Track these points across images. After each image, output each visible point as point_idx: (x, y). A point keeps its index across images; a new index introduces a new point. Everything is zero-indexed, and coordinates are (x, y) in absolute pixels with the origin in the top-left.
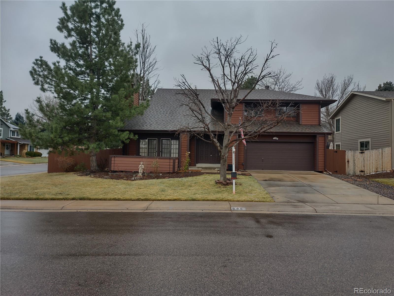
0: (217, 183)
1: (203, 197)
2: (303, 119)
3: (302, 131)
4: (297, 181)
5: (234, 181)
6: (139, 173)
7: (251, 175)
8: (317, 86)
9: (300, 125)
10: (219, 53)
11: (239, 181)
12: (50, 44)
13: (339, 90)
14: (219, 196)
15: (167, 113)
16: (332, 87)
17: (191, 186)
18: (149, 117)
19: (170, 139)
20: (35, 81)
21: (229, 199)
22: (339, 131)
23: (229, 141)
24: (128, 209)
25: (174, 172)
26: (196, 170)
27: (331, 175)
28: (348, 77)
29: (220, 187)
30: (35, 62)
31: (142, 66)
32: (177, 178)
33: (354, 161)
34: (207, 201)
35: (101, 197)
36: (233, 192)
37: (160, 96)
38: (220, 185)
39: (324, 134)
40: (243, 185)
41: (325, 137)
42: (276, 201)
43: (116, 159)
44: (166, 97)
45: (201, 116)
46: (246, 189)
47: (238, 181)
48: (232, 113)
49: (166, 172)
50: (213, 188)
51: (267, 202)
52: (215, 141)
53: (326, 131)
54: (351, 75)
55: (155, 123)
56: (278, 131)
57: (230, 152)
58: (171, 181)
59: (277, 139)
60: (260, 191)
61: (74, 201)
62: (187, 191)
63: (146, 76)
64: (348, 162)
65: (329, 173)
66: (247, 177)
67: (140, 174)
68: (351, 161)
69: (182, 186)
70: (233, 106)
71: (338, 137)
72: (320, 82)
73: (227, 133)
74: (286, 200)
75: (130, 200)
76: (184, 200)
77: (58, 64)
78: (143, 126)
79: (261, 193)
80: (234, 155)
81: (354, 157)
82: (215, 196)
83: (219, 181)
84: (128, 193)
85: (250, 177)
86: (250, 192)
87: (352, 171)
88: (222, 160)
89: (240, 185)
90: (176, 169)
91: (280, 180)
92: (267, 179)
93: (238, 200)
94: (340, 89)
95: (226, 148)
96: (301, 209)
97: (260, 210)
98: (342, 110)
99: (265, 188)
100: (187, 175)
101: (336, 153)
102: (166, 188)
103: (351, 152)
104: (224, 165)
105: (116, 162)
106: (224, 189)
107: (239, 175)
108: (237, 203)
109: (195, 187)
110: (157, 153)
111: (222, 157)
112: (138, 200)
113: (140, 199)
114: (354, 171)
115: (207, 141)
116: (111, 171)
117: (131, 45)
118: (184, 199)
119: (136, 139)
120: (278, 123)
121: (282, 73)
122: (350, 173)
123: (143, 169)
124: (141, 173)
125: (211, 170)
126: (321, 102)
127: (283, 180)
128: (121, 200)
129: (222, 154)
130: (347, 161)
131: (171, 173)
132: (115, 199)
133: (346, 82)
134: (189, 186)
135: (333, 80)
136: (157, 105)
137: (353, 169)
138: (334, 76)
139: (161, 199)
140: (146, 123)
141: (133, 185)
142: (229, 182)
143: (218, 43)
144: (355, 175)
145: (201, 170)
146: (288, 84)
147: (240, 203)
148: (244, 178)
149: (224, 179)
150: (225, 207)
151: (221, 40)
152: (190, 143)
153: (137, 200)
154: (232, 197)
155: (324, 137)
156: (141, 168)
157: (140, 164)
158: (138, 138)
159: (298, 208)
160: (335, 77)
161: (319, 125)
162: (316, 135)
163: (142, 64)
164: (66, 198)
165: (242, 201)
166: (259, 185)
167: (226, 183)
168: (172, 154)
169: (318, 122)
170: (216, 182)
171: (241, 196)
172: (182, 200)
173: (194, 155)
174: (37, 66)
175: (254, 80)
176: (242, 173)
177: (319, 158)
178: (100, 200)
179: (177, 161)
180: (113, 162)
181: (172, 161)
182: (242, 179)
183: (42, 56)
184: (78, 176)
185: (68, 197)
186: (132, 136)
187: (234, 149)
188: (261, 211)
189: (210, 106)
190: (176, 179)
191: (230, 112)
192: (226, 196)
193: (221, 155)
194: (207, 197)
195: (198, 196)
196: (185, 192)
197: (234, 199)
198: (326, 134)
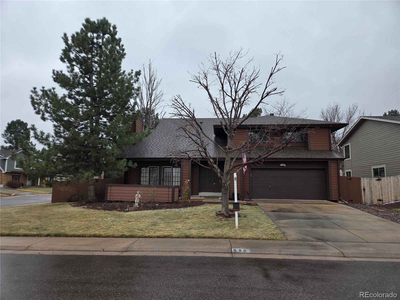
0: (218, 215)
1: (199, 233)
2: (312, 145)
3: (312, 156)
4: (311, 213)
5: (236, 213)
6: (135, 203)
7: (257, 205)
8: (322, 115)
9: (309, 150)
10: (218, 70)
11: (244, 212)
12: (52, 74)
13: (344, 118)
14: (218, 231)
15: (169, 141)
16: (337, 115)
17: (188, 218)
18: (152, 145)
19: (172, 167)
20: (36, 111)
21: (230, 235)
22: (349, 157)
23: (231, 167)
24: (104, 250)
25: (173, 202)
26: (197, 199)
27: (347, 204)
28: (353, 105)
29: (221, 220)
30: (33, 90)
31: (149, 98)
32: (175, 208)
33: (371, 188)
34: (203, 238)
35: (80, 232)
36: (235, 227)
37: (164, 125)
38: (221, 217)
39: (337, 159)
40: (248, 217)
41: (338, 163)
42: (289, 238)
43: (113, 188)
44: (170, 126)
45: (199, 140)
46: (251, 222)
47: (242, 212)
48: (234, 135)
49: (165, 202)
50: (212, 221)
51: (277, 240)
52: (215, 167)
53: (337, 156)
54: (356, 104)
55: (156, 151)
56: (285, 157)
57: (232, 178)
58: (167, 213)
59: (285, 165)
60: (268, 225)
61: (49, 238)
62: (182, 225)
63: (152, 108)
64: (364, 190)
65: (345, 202)
66: (253, 207)
67: (136, 205)
68: (367, 189)
69: (178, 219)
70: (234, 127)
71: (347, 164)
72: (325, 111)
73: (228, 159)
74: (300, 236)
75: (112, 237)
76: (175, 238)
77: (54, 90)
78: (144, 154)
79: (269, 227)
80: (235, 182)
81: (370, 185)
82: (213, 231)
83: (221, 213)
84: (113, 228)
85: (256, 207)
86: (257, 226)
87: (368, 200)
88: (223, 189)
89: (245, 217)
90: (176, 199)
91: (290, 211)
92: (276, 209)
93: (242, 237)
94: (346, 118)
95: (227, 174)
96: (323, 251)
97: (269, 253)
98: (351, 136)
99: (275, 221)
100: (186, 205)
101: (350, 180)
102: (159, 221)
103: (367, 179)
104: (225, 194)
105: (112, 191)
106: (226, 222)
107: (244, 204)
108: (240, 241)
109: (192, 220)
110: (158, 181)
111: (223, 185)
112: (122, 236)
113: (124, 235)
114: (371, 200)
115: (206, 167)
116: (107, 201)
117: (132, 73)
118: (175, 236)
119: (135, 167)
120: (287, 144)
121: (286, 103)
122: (367, 202)
123: (139, 198)
124: (137, 203)
125: (214, 199)
126: (331, 126)
127: (294, 211)
128: (103, 237)
129: (223, 182)
130: (362, 189)
131: (170, 203)
132: (95, 236)
133: (351, 110)
134: (185, 219)
135: (338, 109)
136: (160, 134)
137: (370, 198)
138: (338, 104)
139: (149, 235)
140: (147, 151)
141: (123, 217)
142: (232, 214)
143: (216, 58)
144: (372, 205)
145: (204, 199)
146: (292, 114)
147: (243, 242)
148: (249, 208)
149: (226, 211)
150: (225, 248)
151: (219, 55)
152: (191, 171)
153: (120, 236)
154: (234, 234)
155: (336, 163)
156: (137, 198)
157: (137, 194)
158: (137, 166)
159: (320, 250)
160: (340, 106)
161: (330, 150)
162: (328, 161)
163: (149, 96)
164: (40, 234)
165: (247, 239)
166: (267, 217)
167: (228, 215)
168: (174, 183)
169: (329, 147)
170: (216, 213)
171: (245, 231)
172: (173, 237)
173: (197, 183)
174: (35, 94)
175: (259, 111)
176: (247, 203)
177: (332, 186)
178: (78, 237)
179: (177, 190)
180: (109, 191)
181: (171, 190)
182: (246, 209)
183: (44, 86)
184: (73, 206)
185: (43, 232)
186: (130, 164)
187: (235, 175)
188: (271, 254)
189: (214, 133)
190: (174, 210)
191: (231, 134)
192: (227, 231)
193: (221, 183)
194: (203, 232)
195: (194, 232)
196: (180, 226)
197: (236, 236)
198: (338, 160)
